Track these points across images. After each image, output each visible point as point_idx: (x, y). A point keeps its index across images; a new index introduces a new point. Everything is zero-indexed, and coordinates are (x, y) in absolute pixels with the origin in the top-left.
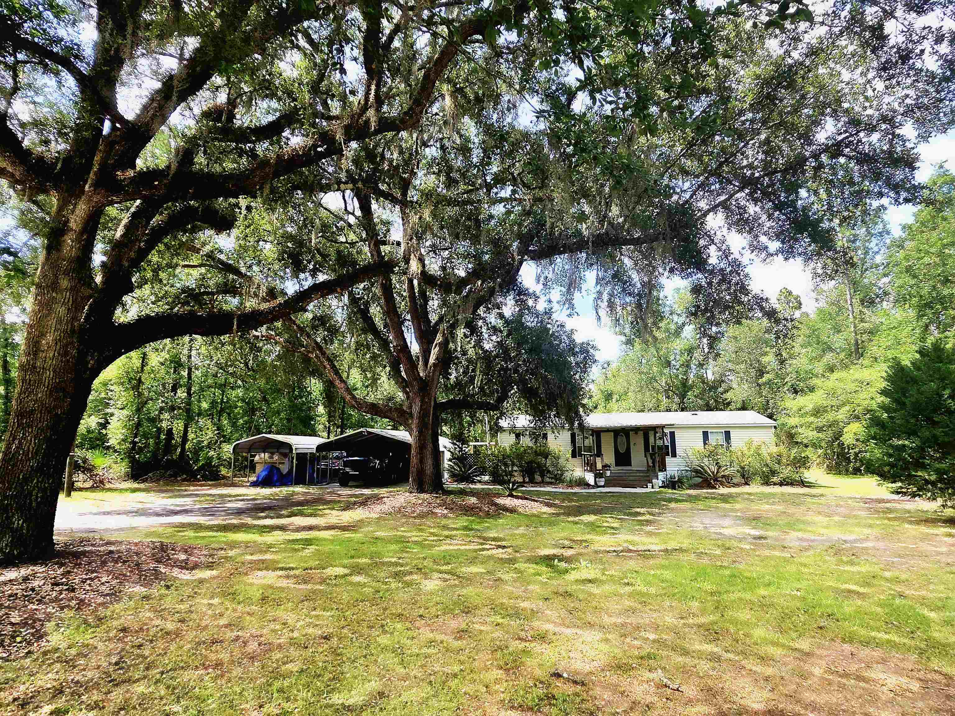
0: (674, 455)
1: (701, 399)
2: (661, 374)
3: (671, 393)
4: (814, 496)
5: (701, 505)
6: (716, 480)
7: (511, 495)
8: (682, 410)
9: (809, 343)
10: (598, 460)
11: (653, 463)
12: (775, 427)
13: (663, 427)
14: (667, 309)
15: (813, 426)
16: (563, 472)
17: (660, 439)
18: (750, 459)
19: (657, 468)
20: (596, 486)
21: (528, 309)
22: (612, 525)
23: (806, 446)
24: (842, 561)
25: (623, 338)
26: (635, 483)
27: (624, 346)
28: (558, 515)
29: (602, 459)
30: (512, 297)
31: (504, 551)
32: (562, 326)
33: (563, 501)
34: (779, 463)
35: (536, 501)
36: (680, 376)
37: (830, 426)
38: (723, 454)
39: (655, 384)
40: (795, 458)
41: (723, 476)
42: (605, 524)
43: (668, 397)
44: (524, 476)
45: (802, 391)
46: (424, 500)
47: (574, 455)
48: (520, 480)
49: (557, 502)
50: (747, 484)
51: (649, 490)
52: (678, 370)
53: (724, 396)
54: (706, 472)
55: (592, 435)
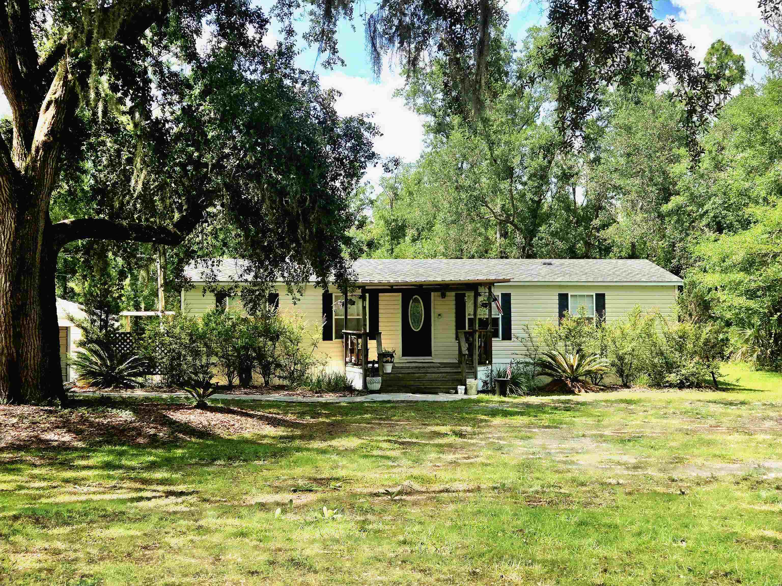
0: (507, 336)
1: (561, 239)
2: (495, 190)
3: (510, 228)
4: (731, 404)
5: (545, 419)
6: (575, 379)
7: (202, 406)
8: (529, 257)
9: (749, 141)
10: (372, 344)
11: (471, 348)
12: (680, 288)
13: (490, 284)
14: (514, 67)
15: (742, 289)
16: (306, 366)
17: (484, 305)
18: (634, 344)
19: (476, 357)
20: (366, 390)
21: (247, 44)
22: (388, 453)
23: (728, 324)
24: (759, 496)
25: (431, 120)
26: (435, 385)
27: (432, 136)
28: (292, 438)
29: (379, 344)
30: (212, 16)
31: (180, 500)
32: (313, 83)
33: (302, 414)
34: (681, 348)
35: (251, 416)
36: (529, 196)
37: (769, 288)
38: (590, 334)
39: (483, 209)
40: (707, 341)
41: (589, 373)
42: (375, 453)
43: (505, 235)
44: (229, 375)
45: (730, 227)
46: (22, 417)
47: (327, 336)
48: (223, 381)
49: (290, 417)
50: (626, 386)
51: (461, 395)
52: (525, 184)
53: (602, 234)
54: (559, 365)
55: (363, 297)
